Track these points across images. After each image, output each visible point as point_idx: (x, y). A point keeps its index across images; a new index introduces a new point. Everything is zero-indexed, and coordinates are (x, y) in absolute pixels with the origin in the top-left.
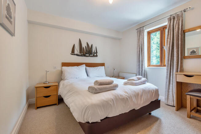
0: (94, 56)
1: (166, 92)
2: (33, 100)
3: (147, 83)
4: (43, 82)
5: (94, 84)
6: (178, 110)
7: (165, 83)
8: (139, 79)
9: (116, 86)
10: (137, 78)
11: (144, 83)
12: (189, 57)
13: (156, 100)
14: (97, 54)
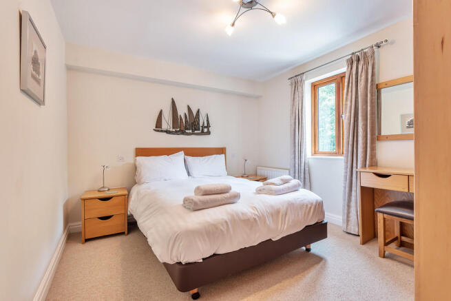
0: (203, 133)
1: (344, 206)
2: (77, 225)
3: (301, 190)
4: (97, 189)
5: (195, 192)
6: (364, 242)
7: (343, 189)
8: (286, 182)
9: (237, 196)
10: (282, 180)
11: (295, 189)
12: (387, 138)
13: (317, 223)
14: (208, 130)
